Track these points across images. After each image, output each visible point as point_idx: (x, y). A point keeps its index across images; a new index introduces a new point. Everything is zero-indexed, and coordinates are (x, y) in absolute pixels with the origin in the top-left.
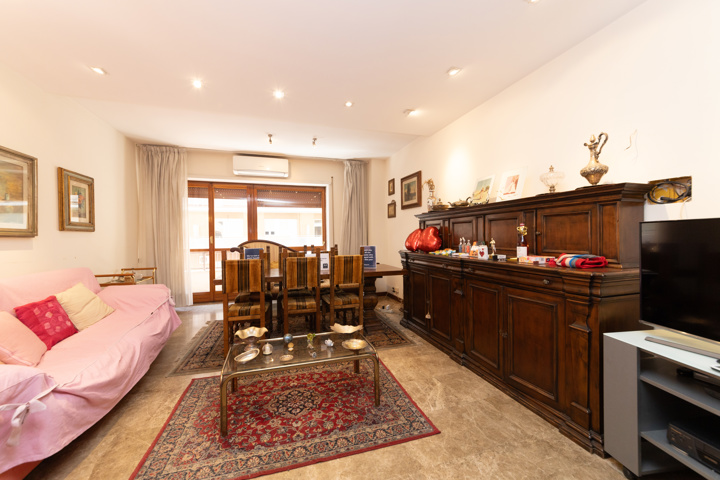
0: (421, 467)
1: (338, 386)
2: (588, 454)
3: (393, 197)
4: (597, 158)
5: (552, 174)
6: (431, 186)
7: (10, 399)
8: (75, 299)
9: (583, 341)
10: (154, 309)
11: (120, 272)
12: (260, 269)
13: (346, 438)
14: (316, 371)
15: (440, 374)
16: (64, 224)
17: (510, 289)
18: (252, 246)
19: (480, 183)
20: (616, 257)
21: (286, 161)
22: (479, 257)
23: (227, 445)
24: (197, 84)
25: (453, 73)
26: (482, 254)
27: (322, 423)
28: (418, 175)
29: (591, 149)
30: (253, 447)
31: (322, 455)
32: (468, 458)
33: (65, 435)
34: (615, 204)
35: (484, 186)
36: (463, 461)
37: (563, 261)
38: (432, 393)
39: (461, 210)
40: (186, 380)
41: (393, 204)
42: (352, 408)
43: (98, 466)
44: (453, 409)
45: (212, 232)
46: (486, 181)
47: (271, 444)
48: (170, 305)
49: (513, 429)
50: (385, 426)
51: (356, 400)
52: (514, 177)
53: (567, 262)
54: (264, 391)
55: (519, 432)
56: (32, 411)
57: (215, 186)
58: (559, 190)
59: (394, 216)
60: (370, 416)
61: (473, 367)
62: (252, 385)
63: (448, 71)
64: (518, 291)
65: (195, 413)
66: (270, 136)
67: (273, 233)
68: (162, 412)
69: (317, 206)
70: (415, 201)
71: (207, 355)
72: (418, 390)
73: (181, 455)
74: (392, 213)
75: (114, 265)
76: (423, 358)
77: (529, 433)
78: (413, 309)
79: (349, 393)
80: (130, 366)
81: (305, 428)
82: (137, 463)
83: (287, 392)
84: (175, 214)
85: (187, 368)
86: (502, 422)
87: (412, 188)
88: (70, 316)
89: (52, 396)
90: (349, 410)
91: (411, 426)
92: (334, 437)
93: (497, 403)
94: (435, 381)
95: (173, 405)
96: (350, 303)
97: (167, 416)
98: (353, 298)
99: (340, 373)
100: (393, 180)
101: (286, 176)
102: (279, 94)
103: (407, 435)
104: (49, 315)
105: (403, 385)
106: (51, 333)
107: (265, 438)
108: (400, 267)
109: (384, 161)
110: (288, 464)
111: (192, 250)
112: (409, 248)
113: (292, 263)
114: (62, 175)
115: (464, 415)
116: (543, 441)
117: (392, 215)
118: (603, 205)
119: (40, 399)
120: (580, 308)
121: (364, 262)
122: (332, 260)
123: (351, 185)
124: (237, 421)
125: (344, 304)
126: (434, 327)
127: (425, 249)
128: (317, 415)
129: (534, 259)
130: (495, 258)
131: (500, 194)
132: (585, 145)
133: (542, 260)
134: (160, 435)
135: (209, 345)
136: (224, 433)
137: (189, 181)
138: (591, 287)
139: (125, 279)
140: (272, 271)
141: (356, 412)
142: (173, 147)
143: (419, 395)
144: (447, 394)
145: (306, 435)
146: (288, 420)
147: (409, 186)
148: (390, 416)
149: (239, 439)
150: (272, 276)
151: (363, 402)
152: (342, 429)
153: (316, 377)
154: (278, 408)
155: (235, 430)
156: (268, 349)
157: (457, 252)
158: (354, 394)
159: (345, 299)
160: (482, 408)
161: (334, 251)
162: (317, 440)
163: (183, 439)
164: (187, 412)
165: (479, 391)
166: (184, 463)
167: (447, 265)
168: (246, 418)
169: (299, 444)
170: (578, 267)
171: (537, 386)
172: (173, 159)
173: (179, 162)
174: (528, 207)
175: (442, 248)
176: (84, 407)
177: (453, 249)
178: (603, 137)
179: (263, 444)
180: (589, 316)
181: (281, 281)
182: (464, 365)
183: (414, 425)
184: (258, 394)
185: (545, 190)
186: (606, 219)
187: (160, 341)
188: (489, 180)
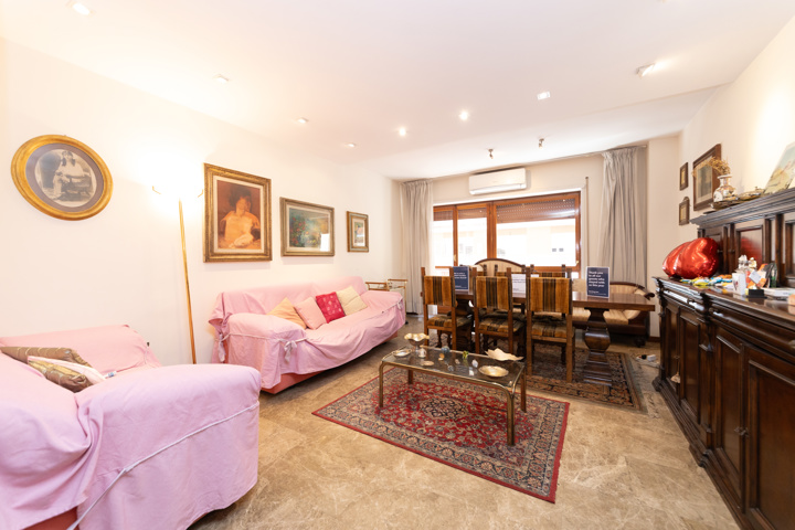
0: (495, 510)
1: (491, 413)
3: (685, 193)
6: (723, 169)
7: (287, 338)
8: (346, 295)
10: (385, 309)
13: (454, 452)
14: (485, 394)
15: (641, 458)
16: (350, 248)
19: (788, 153)
21: (523, 170)
23: (378, 412)
24: (402, 132)
27: (447, 431)
28: (716, 151)
30: (389, 421)
31: (424, 451)
38: (595, 468)
39: (744, 208)
41: (686, 202)
42: (484, 434)
44: (605, 497)
47: (401, 425)
50: (498, 463)
51: (495, 430)
59: (688, 222)
60: (494, 449)
66: (491, 150)
68: (366, 379)
72: (580, 457)
73: (354, 405)
75: (383, 276)
76: (638, 431)
78: (668, 366)
79: (496, 422)
80: (354, 342)
81: (432, 428)
82: (337, 398)
83: (444, 399)
87: (708, 175)
88: (342, 305)
89: (304, 343)
90: (479, 435)
91: (526, 478)
92: (446, 445)
94: (621, 460)
96: (553, 336)
97: (366, 382)
100: (687, 164)
101: (524, 186)
102: (464, 116)
103: (512, 481)
104: (330, 303)
105: (566, 444)
106: (330, 314)
107: (400, 421)
109: (676, 138)
110: (399, 442)
111: (437, 267)
112: (667, 271)
113: (481, 282)
114: (349, 216)
115: (616, 511)
117: (685, 221)
119: (298, 342)
122: (528, 283)
123: (612, 185)
124: (395, 402)
125: (544, 334)
128: (449, 425)
134: (354, 391)
136: (381, 405)
137: (435, 207)
139: (386, 287)
141: (483, 439)
143: (573, 461)
144: (620, 480)
145: (428, 433)
146: (426, 417)
147: (704, 173)
148: (515, 459)
149: (387, 413)
151: (501, 435)
152: (459, 444)
153: (481, 398)
154: (428, 406)
156: (422, 353)
158: (499, 426)
159: (549, 330)
161: (529, 271)
162: (431, 440)
163: (362, 398)
168: (402, 403)
169: (417, 435)
172: (423, 191)
173: (427, 192)
179: (396, 423)
182: (703, 466)
183: (531, 480)
184: (424, 392)
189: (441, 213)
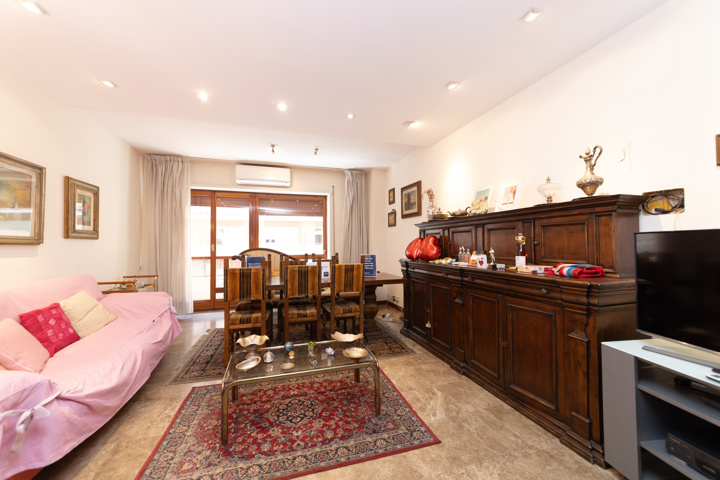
0: (421, 477)
1: (338, 395)
2: (589, 465)
3: (393, 206)
4: (592, 169)
5: (548, 185)
6: (431, 196)
7: (15, 406)
9: (582, 350)
10: (155, 316)
11: (122, 280)
12: (261, 277)
13: (346, 448)
14: (317, 380)
15: (440, 384)
16: (69, 232)
17: (510, 298)
18: (254, 254)
19: (479, 193)
20: (612, 267)
21: (288, 170)
22: (479, 266)
23: (227, 454)
24: (203, 96)
25: (452, 87)
26: (481, 263)
27: (322, 432)
28: (418, 184)
29: (586, 161)
30: (253, 456)
31: (322, 464)
32: (468, 467)
33: (67, 442)
34: (611, 215)
35: (482, 196)
36: (463, 471)
37: (561, 270)
38: (432, 403)
39: (461, 220)
40: (187, 388)
41: (394, 213)
42: (352, 417)
43: (98, 474)
44: (453, 419)
45: (213, 240)
46: (485, 191)
47: (271, 453)
48: (171, 313)
49: (513, 439)
50: (385, 436)
51: (356, 409)
52: (512, 188)
53: (565, 271)
54: (264, 399)
55: (520, 441)
56: (36, 417)
57: (218, 194)
58: (556, 200)
59: (395, 225)
60: (371, 426)
61: (473, 376)
62: (252, 394)
63: (447, 85)
64: (518, 300)
65: (196, 422)
66: (273, 146)
67: (273, 241)
68: (162, 420)
69: (318, 214)
70: (415, 210)
71: (207, 363)
72: (418, 400)
73: (181, 464)
74: (392, 222)
75: (117, 272)
76: (424, 367)
77: (530, 443)
78: (413, 318)
79: (350, 402)
80: (131, 374)
81: (306, 437)
82: (137, 471)
83: (287, 401)
84: (178, 221)
85: (188, 376)
86: (502, 432)
87: (412, 197)
88: (73, 323)
89: (56, 403)
90: (349, 419)
91: (412, 435)
92: (334, 446)
93: (498, 412)
94: (436, 390)
95: (173, 414)
96: (350, 311)
97: (167, 425)
98: (353, 306)
99: (340, 381)
100: (393, 190)
101: (288, 185)
102: (282, 107)
103: (407, 444)
104: (52, 322)
105: (404, 394)
106: (54, 340)
107: (266, 447)
108: (400, 276)
109: (385, 171)
110: (288, 473)
111: (193, 258)
112: (409, 257)
114: (69, 184)
115: (465, 425)
116: (544, 451)
117: (392, 224)
118: (599, 216)
119: (45, 406)
120: (578, 317)
121: (365, 270)
122: (333, 269)
123: (351, 195)
124: (237, 430)
125: (345, 312)
126: (434, 336)
127: (425, 258)
128: (318, 424)
129: (532, 268)
130: (494, 267)
131: (499, 204)
132: (581, 157)
133: (540, 269)
134: (160, 443)
135: (209, 353)
136: (224, 441)
137: (192, 190)
138: (588, 296)
139: (127, 287)
140: (273, 279)
141: (356, 422)
142: (178, 156)
143: (419, 405)
144: (447, 404)
145: (306, 444)
146: (289, 428)
147: (409, 196)
148: (391, 426)
149: (239, 448)
150: (273, 284)
151: (364, 411)
152: (343, 438)
153: (316, 385)
154: (278, 417)
155: (235, 438)
156: (269, 357)
157: (457, 261)
158: (354, 403)
159: (346, 308)
160: (483, 418)
161: (335, 259)
162: (317, 449)
163: (183, 447)
164: (187, 421)
165: (480, 401)
166: (185, 472)
167: (447, 274)
168: (246, 427)
169: (299, 453)
170: (575, 276)
171: (537, 395)
172: (176, 168)
173: (183, 170)
174: (526, 217)
175: (441, 257)
176: (86, 414)
177: (453, 257)
178: (598, 150)
179: (264, 453)
180: (587, 325)
181: (282, 289)
182: (464, 374)
183: (415, 434)
184: (259, 403)
185: (543, 201)
186: (602, 229)
187: (161, 349)
188: (488, 190)
189: (199, 197)
